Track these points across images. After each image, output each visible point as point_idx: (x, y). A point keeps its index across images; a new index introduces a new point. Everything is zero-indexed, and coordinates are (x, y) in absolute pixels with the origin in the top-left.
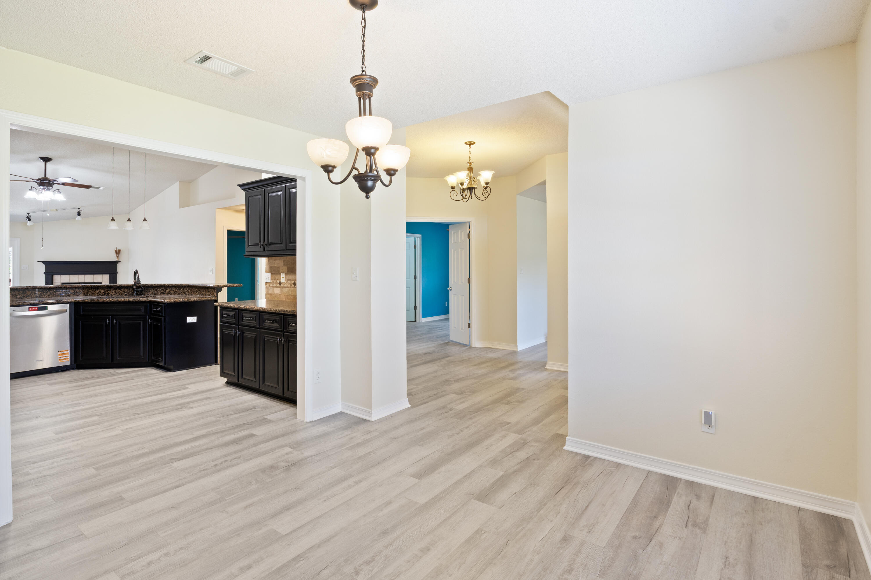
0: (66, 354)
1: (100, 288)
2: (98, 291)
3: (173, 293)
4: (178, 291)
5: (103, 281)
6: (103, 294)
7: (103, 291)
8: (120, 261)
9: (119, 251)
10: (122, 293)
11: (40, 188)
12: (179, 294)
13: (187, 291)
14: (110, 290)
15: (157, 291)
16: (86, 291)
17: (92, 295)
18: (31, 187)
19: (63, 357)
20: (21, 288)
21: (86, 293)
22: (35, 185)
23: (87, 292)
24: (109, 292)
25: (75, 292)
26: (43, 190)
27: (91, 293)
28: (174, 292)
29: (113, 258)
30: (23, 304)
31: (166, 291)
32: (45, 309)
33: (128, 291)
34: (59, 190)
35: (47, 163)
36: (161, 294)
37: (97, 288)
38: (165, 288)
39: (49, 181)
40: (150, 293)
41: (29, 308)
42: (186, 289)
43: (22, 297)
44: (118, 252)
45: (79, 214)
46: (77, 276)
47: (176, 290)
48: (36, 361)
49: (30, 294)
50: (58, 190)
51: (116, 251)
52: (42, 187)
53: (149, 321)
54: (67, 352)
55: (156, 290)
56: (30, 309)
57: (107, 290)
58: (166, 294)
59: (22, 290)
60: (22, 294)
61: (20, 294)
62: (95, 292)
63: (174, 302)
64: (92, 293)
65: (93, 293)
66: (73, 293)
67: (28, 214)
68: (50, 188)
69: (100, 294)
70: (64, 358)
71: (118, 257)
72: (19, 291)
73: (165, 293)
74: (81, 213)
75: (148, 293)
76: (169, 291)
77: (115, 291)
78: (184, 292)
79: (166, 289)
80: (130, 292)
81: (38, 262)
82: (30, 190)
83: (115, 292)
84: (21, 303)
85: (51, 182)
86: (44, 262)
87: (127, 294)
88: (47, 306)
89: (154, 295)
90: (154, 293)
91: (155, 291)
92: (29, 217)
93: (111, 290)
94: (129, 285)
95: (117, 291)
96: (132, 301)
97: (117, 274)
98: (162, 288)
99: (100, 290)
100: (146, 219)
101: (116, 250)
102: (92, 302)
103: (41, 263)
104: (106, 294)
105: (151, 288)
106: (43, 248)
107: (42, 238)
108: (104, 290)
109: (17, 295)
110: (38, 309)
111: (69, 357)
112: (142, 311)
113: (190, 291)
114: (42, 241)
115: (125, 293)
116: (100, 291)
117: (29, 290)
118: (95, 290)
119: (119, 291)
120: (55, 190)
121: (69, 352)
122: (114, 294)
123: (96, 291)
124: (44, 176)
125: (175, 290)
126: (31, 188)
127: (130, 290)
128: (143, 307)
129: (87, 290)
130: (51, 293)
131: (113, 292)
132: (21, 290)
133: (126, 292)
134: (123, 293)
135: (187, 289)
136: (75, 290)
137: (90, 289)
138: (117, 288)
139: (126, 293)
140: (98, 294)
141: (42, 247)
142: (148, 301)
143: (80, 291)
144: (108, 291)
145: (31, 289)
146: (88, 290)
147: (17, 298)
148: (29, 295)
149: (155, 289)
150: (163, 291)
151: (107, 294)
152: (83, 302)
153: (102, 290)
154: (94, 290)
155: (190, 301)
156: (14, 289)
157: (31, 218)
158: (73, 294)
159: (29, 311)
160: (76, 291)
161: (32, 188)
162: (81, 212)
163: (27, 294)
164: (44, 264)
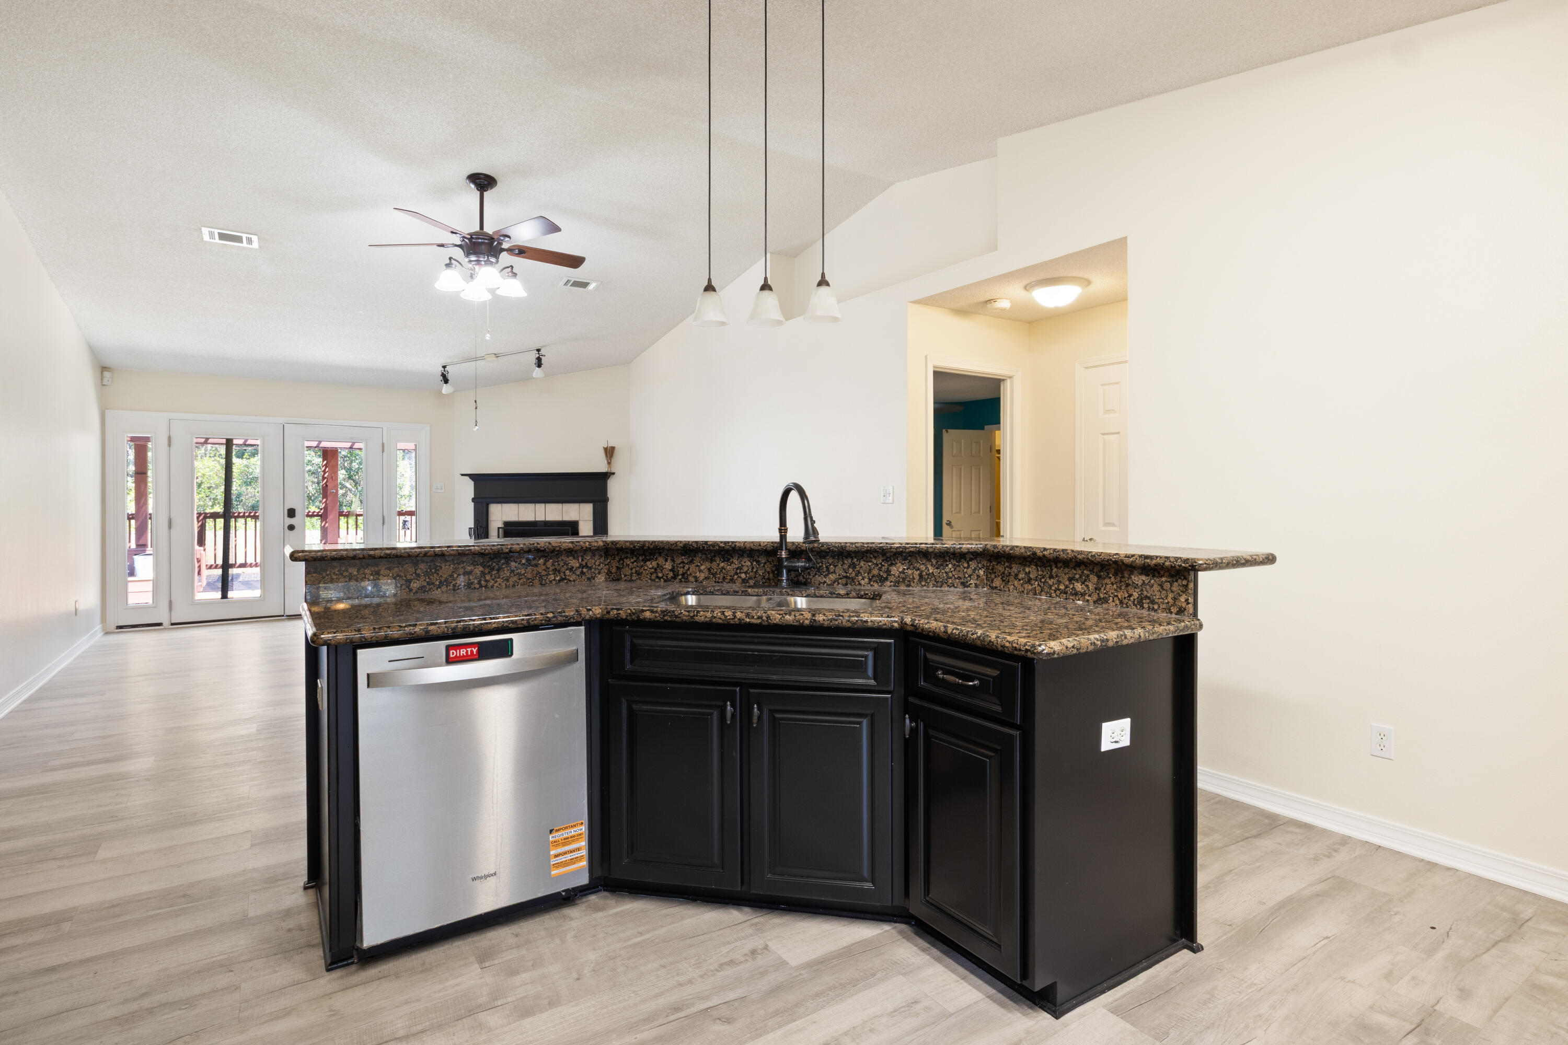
0: (573, 841)
1: (660, 554)
2: (654, 564)
3: (917, 577)
4: (936, 572)
5: (581, 519)
6: (669, 576)
7: (668, 565)
8: (614, 474)
9: (613, 449)
10: (732, 573)
11: (470, 261)
12: (939, 583)
13: (970, 571)
14: (692, 562)
15: (858, 568)
16: (615, 564)
17: (634, 578)
18: (450, 258)
19: (565, 853)
20: (420, 553)
21: (614, 570)
22: (459, 253)
23: (618, 568)
24: (689, 569)
25: (581, 566)
26: (477, 267)
27: (632, 569)
28: (921, 576)
29: (599, 466)
30: (427, 632)
31: (888, 572)
32: (504, 650)
33: (753, 568)
34: (512, 267)
35: (485, 193)
36: (870, 580)
37: (651, 554)
38: (887, 559)
39: (491, 239)
40: (832, 577)
41: (448, 648)
42: (966, 565)
43: (424, 586)
44: (610, 452)
45: (539, 364)
46: (531, 506)
47: (927, 568)
48: (474, 879)
49: (451, 576)
50: (509, 269)
51: (606, 449)
52: (473, 258)
53: (907, 721)
54: (573, 832)
55: (853, 566)
56: (453, 654)
57: (683, 562)
58: (888, 583)
59: (424, 559)
60: (427, 574)
61: (418, 575)
62: (642, 566)
63: (1075, 651)
64: (634, 570)
65: (636, 572)
66: (577, 568)
67: (443, 369)
68: (493, 260)
69: (660, 575)
70: (568, 857)
71: (609, 463)
72: (416, 564)
73: (886, 579)
74: (544, 360)
75: (825, 577)
76: (903, 572)
77: (708, 565)
78: (959, 578)
79: (892, 564)
80: (761, 572)
81: (462, 475)
82: (448, 265)
83: (709, 570)
84: (417, 629)
85: (496, 243)
86: (472, 476)
87: (750, 578)
88: (511, 640)
89: (846, 584)
90: (846, 577)
91: (851, 570)
92: (445, 375)
93: (697, 560)
94: (759, 544)
95: (714, 565)
96: (826, 623)
97: (609, 504)
98: (875, 557)
99: (661, 561)
100: (827, 278)
101: (605, 447)
102: (666, 621)
103: (467, 478)
104: (678, 575)
105: (833, 557)
106: (477, 427)
107: (476, 402)
108: (673, 561)
109: (409, 577)
110: (478, 651)
111: (584, 852)
112: (866, 671)
113: (981, 572)
114: (476, 408)
115: (743, 576)
116: (660, 563)
117: (447, 561)
118: (645, 561)
119: (722, 565)
120: (504, 267)
121: (584, 829)
122: (706, 578)
123: (648, 563)
124: (477, 228)
125: (923, 567)
126: (448, 262)
127: (758, 562)
128: (870, 654)
129: (617, 558)
130: (512, 571)
131: (702, 568)
132: (423, 562)
133: (745, 569)
134: (736, 574)
135: (973, 565)
136: (582, 560)
137: (626, 558)
138: (715, 556)
139: (746, 573)
140: (653, 577)
141: (476, 425)
142: (896, 630)
143: (597, 563)
144: (687, 566)
145: (454, 555)
146: (621, 559)
147: (411, 590)
148: (446, 580)
149: (850, 560)
150: (880, 569)
151: (683, 574)
152: (633, 620)
153: (666, 560)
154: (641, 558)
155: (1125, 642)
156: (401, 556)
157: (449, 377)
158: (578, 573)
159: (449, 661)
160: (586, 564)
161: (453, 261)
162: (543, 358)
163: (440, 574)
164: (473, 480)
